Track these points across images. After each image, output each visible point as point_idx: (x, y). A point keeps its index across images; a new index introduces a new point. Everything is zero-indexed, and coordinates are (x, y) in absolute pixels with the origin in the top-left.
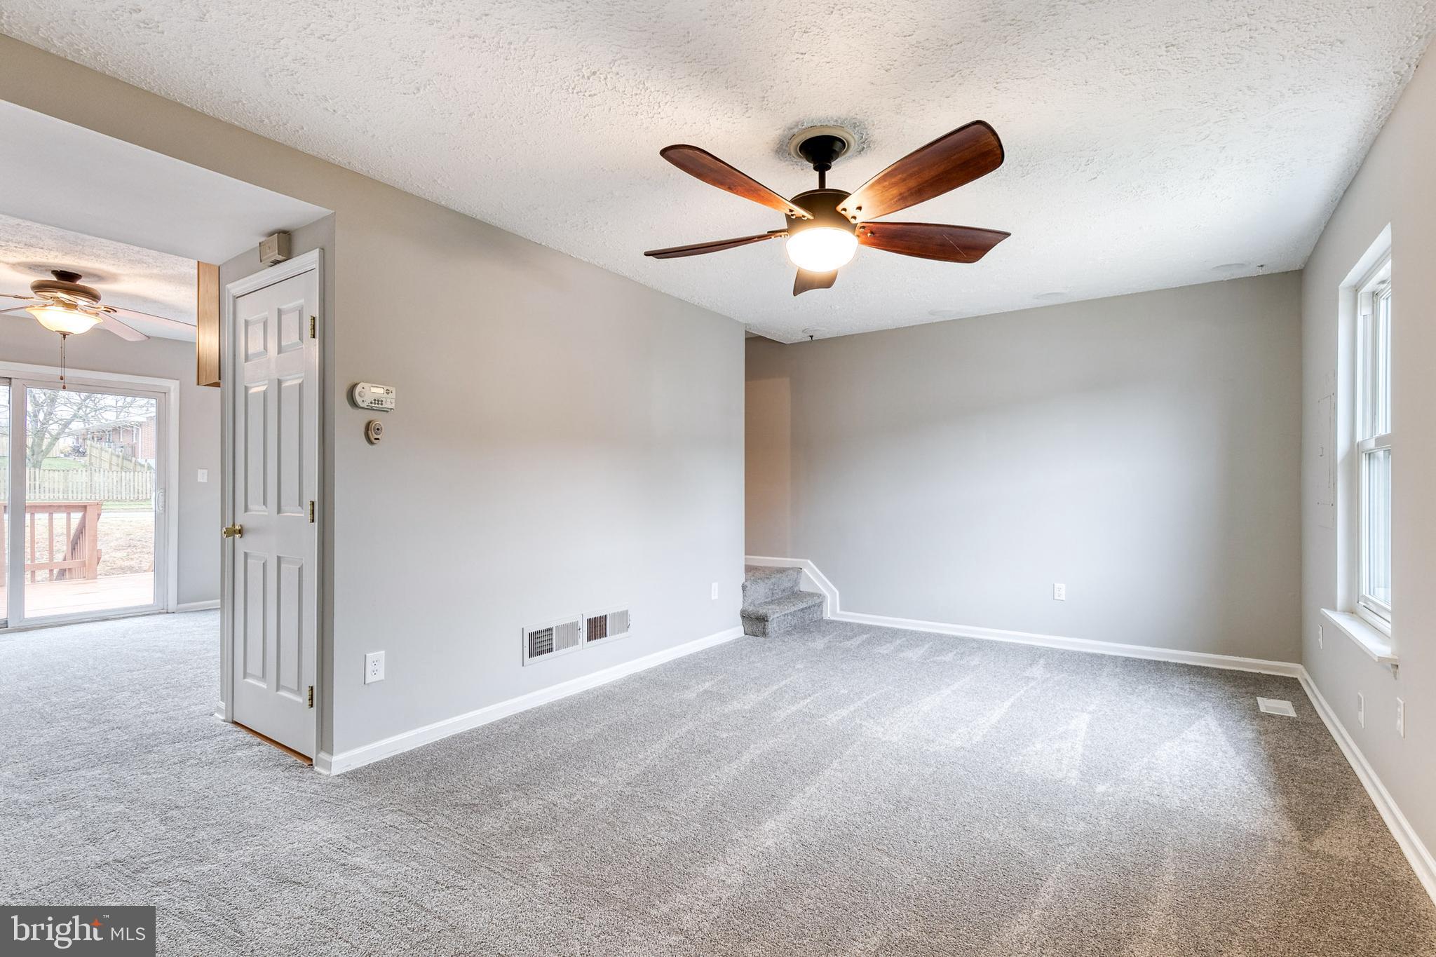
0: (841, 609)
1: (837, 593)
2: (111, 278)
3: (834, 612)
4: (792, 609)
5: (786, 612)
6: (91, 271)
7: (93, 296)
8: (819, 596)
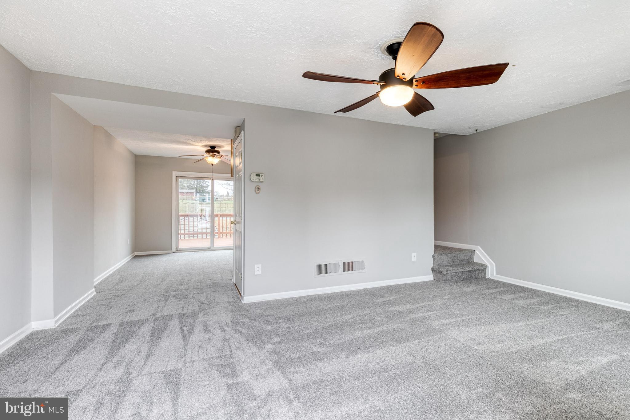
0: (497, 274)
1: (494, 265)
2: (220, 147)
3: (492, 275)
4: (461, 270)
5: (457, 271)
6: (219, 145)
7: (218, 152)
8: (482, 265)
